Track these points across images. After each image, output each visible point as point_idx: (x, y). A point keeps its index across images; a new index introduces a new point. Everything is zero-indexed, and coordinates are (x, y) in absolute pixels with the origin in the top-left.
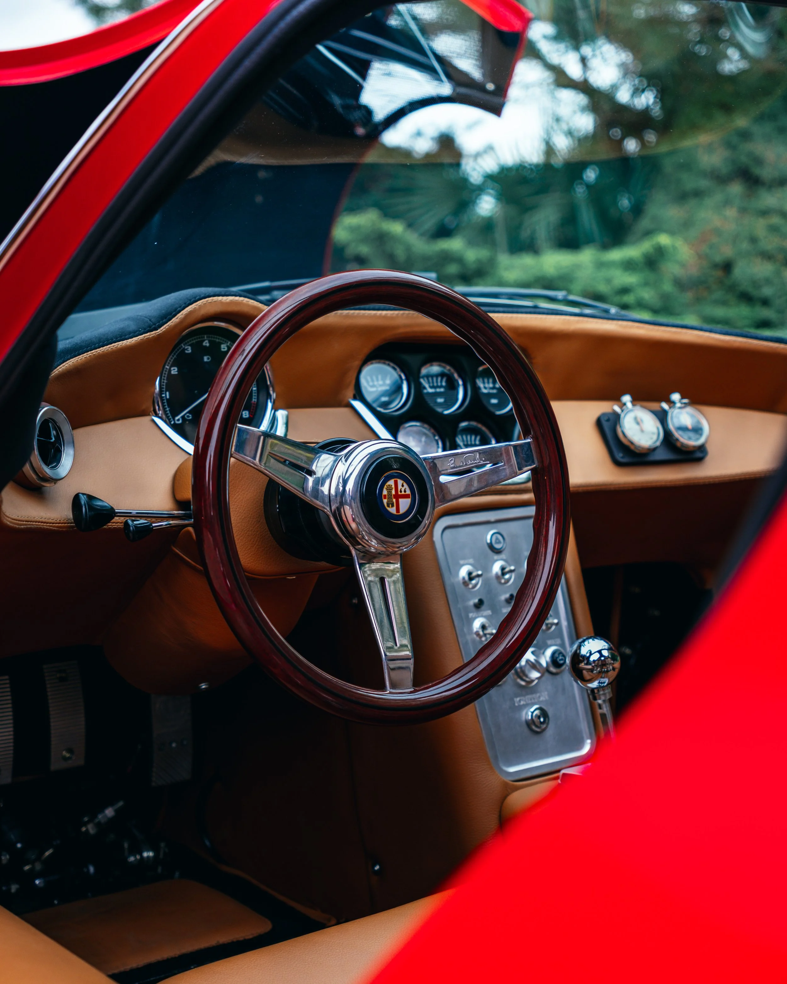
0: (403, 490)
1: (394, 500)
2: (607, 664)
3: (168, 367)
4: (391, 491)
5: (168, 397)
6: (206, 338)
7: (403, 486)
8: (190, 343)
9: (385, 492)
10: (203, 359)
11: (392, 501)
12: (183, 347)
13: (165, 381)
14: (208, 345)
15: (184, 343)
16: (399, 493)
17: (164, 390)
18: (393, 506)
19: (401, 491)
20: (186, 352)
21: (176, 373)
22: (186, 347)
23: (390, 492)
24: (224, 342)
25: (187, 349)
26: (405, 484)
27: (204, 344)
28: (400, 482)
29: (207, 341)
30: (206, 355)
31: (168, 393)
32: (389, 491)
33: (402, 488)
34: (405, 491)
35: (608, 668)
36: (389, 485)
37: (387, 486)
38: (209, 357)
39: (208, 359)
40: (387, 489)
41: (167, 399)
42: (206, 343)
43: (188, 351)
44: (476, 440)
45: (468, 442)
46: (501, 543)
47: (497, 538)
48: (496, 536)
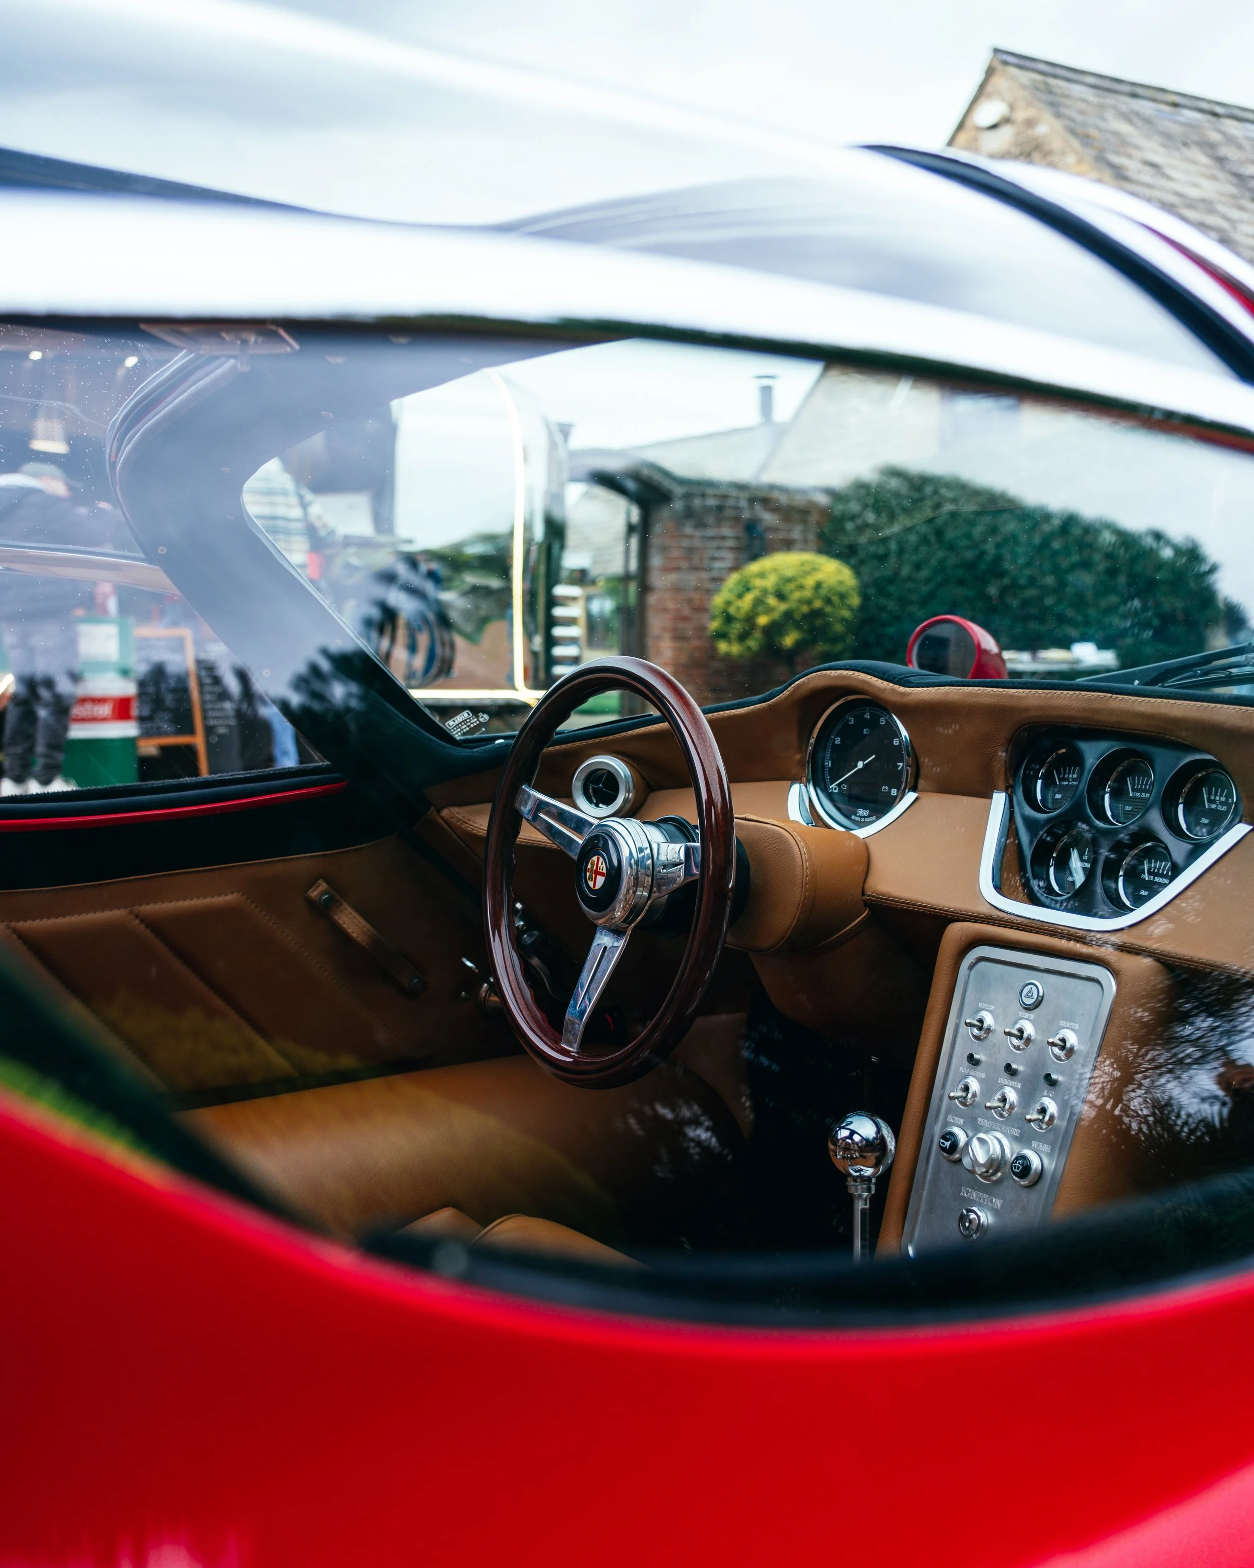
0: (601, 868)
1: (594, 875)
2: (852, 1150)
3: (833, 737)
5: (830, 766)
6: (867, 710)
7: (602, 864)
8: (854, 714)
9: (589, 866)
10: (863, 731)
11: (592, 876)
12: (848, 718)
13: (829, 750)
14: (868, 717)
15: (849, 714)
16: (598, 870)
17: (828, 758)
18: (592, 880)
19: (600, 869)
20: (850, 723)
21: (839, 743)
22: (850, 719)
23: (592, 866)
24: (883, 716)
25: (850, 721)
27: (865, 716)
28: (601, 860)
29: (868, 714)
30: (866, 728)
31: (830, 762)
34: (602, 870)
35: (852, 1154)
37: (592, 861)
38: (868, 729)
39: (867, 731)
40: (591, 864)
41: (829, 768)
42: (867, 716)
43: (851, 722)
44: (1166, 869)
45: (1156, 869)
46: (1033, 998)
47: (1030, 991)
48: (1031, 988)
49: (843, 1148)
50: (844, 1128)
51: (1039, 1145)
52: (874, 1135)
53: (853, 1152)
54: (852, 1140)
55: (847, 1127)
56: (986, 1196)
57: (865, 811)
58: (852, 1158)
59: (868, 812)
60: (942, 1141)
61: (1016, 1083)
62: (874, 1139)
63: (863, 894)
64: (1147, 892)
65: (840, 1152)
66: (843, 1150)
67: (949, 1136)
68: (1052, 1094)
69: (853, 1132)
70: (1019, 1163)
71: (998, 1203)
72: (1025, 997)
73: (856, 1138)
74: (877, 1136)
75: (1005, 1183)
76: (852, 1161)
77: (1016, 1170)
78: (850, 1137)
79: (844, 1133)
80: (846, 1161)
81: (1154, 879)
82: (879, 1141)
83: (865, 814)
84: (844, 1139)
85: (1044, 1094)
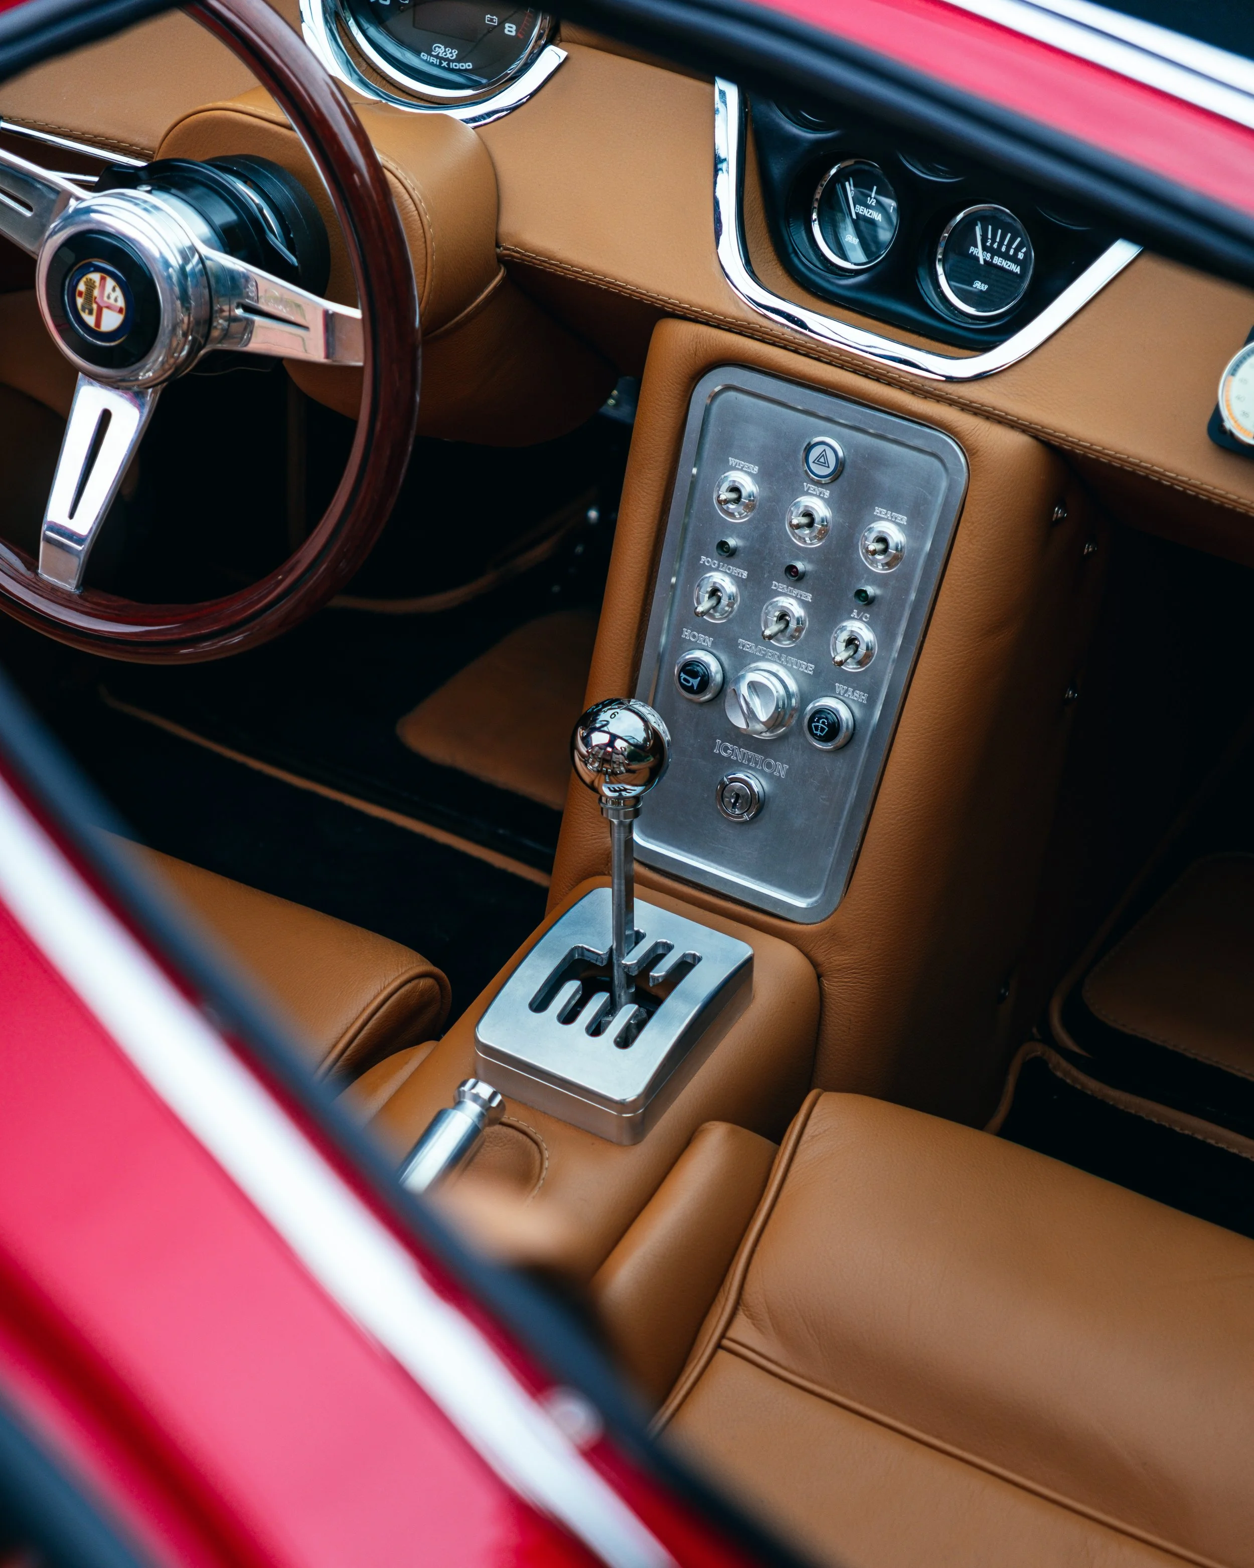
0: (112, 297)
4: (92, 291)
7: (114, 291)
9: (82, 287)
16: (105, 299)
18: (90, 313)
19: (109, 297)
23: (89, 289)
26: (118, 289)
28: (110, 283)
32: (89, 287)
33: (112, 292)
34: (116, 300)
35: (613, 768)
36: (91, 280)
37: (87, 279)
40: (86, 284)
44: (1014, 246)
45: (996, 244)
46: (828, 467)
47: (823, 455)
48: (825, 450)
49: (600, 758)
50: (599, 729)
51: (847, 691)
52: (644, 735)
53: (615, 766)
54: (613, 747)
55: (602, 729)
56: (759, 757)
57: (449, 50)
58: (613, 773)
59: (455, 52)
60: (683, 676)
61: (803, 593)
62: (646, 740)
63: (498, 245)
64: (986, 287)
65: (594, 762)
66: (600, 762)
67: (691, 668)
68: (866, 617)
69: (614, 737)
70: (823, 723)
71: (781, 769)
72: (814, 462)
73: (619, 744)
74: (647, 734)
75: (792, 740)
76: (612, 777)
77: (819, 733)
78: (611, 743)
79: (599, 738)
80: (603, 777)
81: (992, 258)
82: (652, 742)
83: (449, 56)
84: (602, 747)
85: (852, 616)
